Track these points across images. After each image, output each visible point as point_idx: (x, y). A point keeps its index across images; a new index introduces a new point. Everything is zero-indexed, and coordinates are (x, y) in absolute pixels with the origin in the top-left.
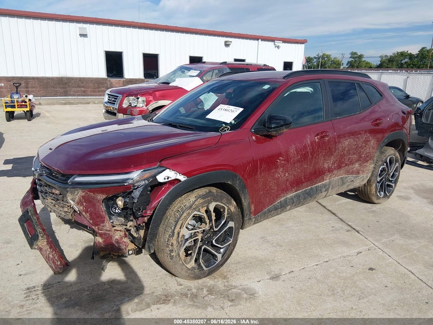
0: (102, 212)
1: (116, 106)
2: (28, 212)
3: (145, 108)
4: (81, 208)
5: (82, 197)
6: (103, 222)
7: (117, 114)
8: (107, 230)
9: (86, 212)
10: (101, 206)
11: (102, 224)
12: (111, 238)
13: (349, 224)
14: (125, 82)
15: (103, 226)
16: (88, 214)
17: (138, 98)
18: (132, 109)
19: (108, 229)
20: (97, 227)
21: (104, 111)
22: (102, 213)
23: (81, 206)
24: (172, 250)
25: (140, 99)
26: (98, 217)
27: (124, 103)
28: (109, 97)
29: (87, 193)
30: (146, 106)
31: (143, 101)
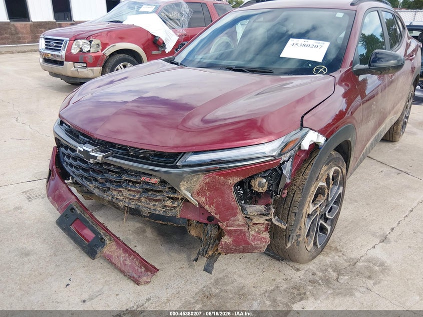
0: (234, 201)
1: (63, 53)
2: (73, 209)
3: (100, 53)
4: (204, 199)
5: (207, 184)
6: (235, 215)
7: (65, 63)
8: (239, 226)
9: (211, 204)
10: (233, 194)
11: (233, 219)
12: (245, 235)
13: (392, 165)
14: (32, 27)
15: (234, 221)
16: (213, 207)
17: (91, 42)
18: (86, 55)
19: (241, 223)
20: (225, 224)
21: (41, 60)
22: (233, 203)
23: (202, 196)
24: (300, 235)
25: (93, 43)
26: (228, 209)
27: (72, 48)
28: (46, 42)
29: (214, 178)
30: (102, 50)
31: (98, 44)
